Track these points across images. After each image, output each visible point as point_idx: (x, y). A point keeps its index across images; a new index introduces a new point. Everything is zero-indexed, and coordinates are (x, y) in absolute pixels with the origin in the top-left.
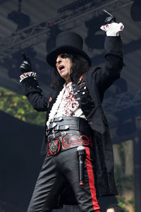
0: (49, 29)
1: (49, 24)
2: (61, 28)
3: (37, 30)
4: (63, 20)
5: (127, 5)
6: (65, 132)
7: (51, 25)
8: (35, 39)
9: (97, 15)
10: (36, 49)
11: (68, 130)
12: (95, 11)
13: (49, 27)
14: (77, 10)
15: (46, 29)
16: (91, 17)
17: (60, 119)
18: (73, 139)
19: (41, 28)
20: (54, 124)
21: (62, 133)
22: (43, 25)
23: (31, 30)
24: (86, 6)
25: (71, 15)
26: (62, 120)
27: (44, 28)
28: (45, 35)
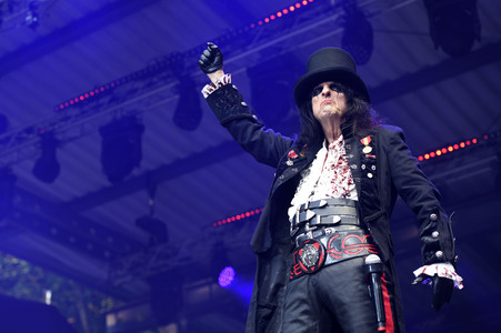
0: (39, 139)
1: (39, 130)
2: (59, 137)
3: (20, 139)
4: (62, 123)
5: (168, 100)
6: (333, 230)
7: (43, 132)
8: (15, 154)
9: (119, 116)
10: (16, 170)
11: (338, 224)
12: (116, 111)
13: (39, 135)
14: (86, 108)
15: (34, 138)
16: (109, 119)
17: (322, 204)
18: (349, 241)
19: (25, 135)
20: (310, 214)
21: (327, 230)
22: (29, 130)
23: (8, 139)
24: (101, 101)
25: (77, 116)
26: (326, 205)
27: (31, 136)
28: (33, 148)
